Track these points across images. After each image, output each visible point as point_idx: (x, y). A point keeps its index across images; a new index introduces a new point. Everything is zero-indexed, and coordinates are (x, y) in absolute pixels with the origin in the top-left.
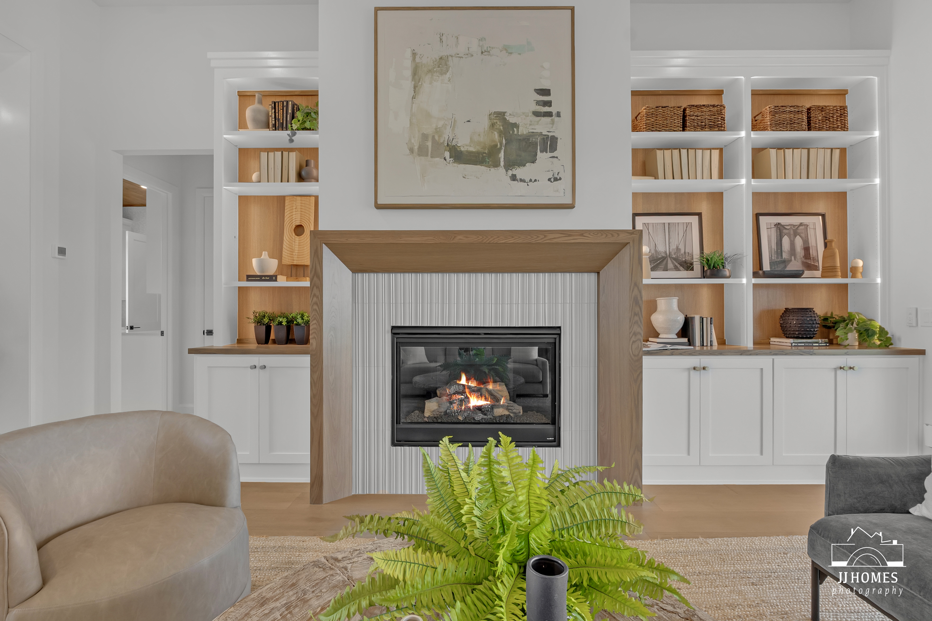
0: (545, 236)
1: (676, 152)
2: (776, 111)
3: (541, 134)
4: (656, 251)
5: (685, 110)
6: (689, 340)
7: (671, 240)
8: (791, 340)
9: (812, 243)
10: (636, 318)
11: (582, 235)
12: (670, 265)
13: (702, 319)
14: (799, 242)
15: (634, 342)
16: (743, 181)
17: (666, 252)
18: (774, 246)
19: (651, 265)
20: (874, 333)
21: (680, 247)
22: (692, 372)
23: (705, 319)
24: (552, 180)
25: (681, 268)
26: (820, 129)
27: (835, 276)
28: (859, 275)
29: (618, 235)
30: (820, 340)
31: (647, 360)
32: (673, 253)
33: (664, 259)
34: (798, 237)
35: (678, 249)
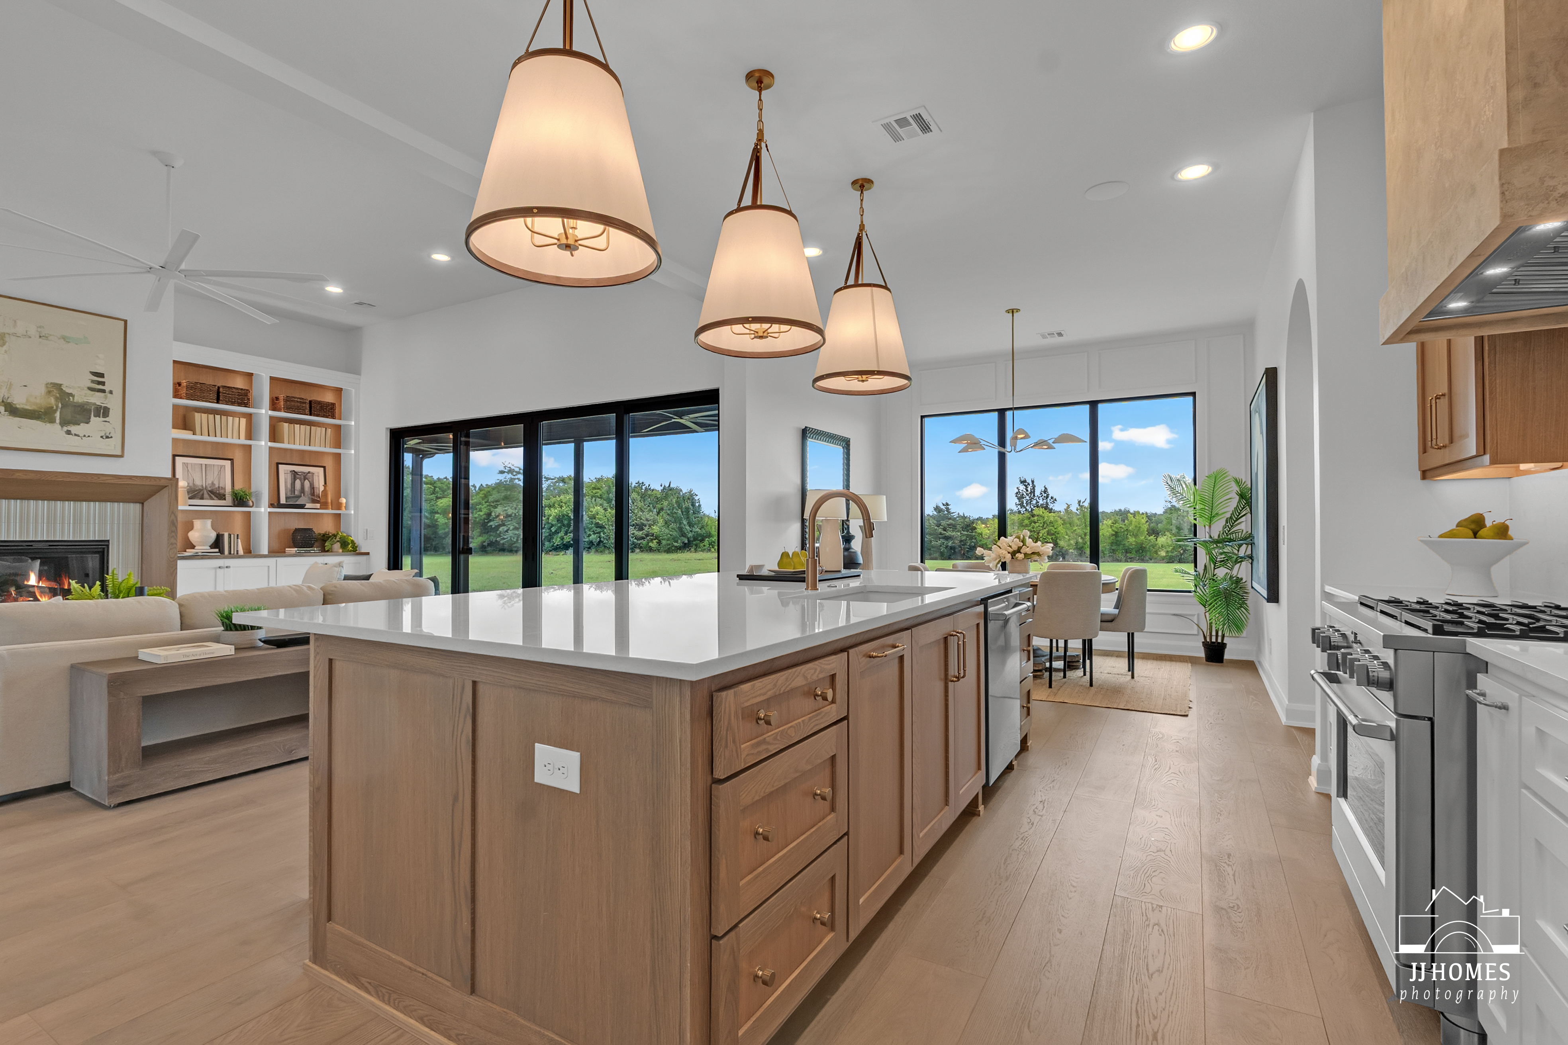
0: (99, 478)
1: (211, 416)
2: (288, 399)
3: (95, 404)
4: (194, 484)
5: (219, 388)
6: (219, 550)
7: (207, 477)
8: (296, 549)
9: (316, 485)
10: (173, 534)
11: (131, 479)
12: (206, 495)
13: (230, 536)
14: (307, 484)
15: (171, 549)
16: (263, 443)
17: (202, 486)
18: (289, 486)
19: (188, 494)
20: (349, 544)
21: (215, 483)
22: (218, 570)
23: (232, 536)
24: (104, 437)
25: (215, 498)
26: (318, 415)
27: (326, 508)
28: (343, 508)
29: (160, 481)
30: (315, 549)
31: (180, 563)
32: (208, 487)
33: (200, 490)
34: (306, 480)
35: (213, 484)
